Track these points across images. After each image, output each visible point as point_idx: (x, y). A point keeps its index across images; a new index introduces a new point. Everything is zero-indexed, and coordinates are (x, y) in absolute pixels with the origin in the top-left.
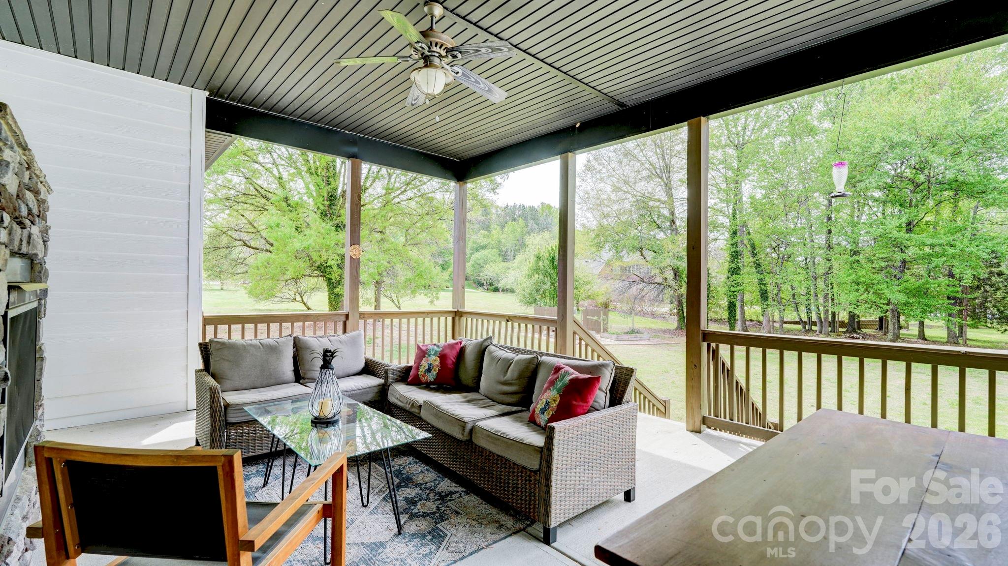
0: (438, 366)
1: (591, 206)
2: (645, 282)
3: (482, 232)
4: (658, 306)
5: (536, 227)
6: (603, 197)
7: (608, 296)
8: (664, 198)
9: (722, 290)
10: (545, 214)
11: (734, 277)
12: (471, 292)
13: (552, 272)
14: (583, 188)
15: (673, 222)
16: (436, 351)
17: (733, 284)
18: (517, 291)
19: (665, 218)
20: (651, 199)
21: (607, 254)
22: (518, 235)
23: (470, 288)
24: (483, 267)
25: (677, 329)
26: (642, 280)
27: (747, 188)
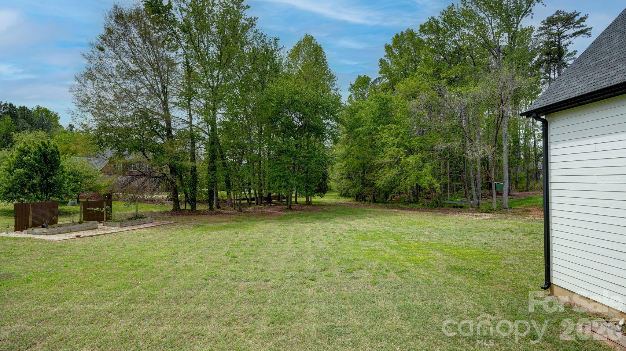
2: (147, 176)
4: (157, 194)
7: (111, 188)
8: (162, 112)
9: (204, 181)
11: (212, 173)
15: (169, 131)
17: (212, 177)
19: (163, 128)
20: (153, 113)
21: (109, 153)
25: (173, 210)
26: (144, 174)
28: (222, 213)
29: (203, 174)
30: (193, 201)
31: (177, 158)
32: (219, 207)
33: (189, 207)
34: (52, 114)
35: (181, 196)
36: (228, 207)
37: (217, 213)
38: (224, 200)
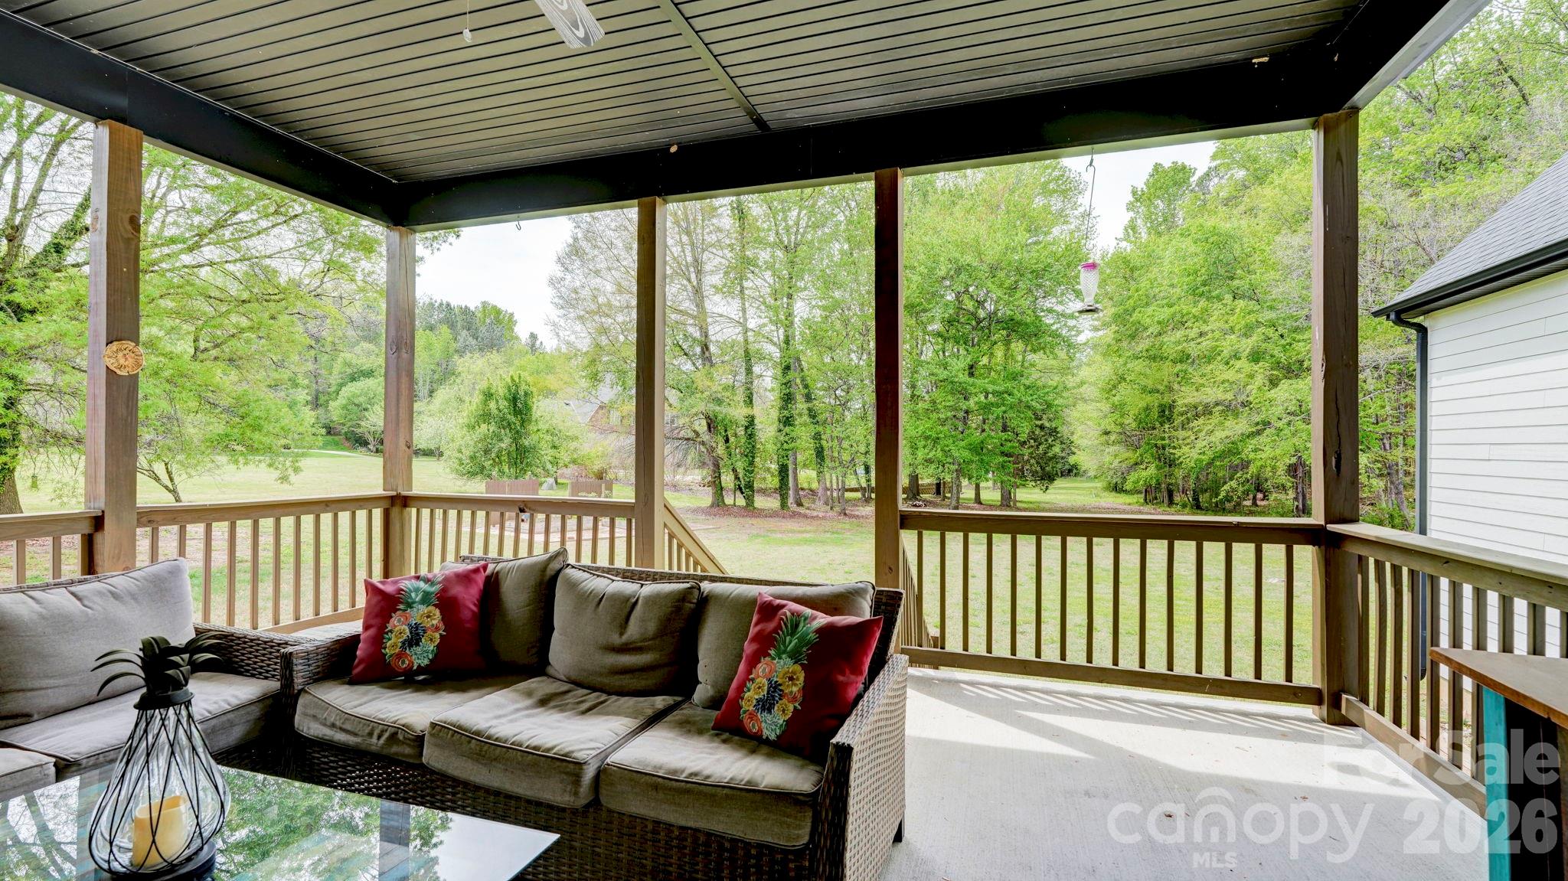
0: (437, 629)
1: (582, 313)
3: (365, 345)
4: (683, 474)
5: (474, 342)
6: (601, 300)
7: (605, 461)
8: (691, 307)
9: (771, 447)
10: (488, 321)
11: (787, 429)
12: (340, 456)
13: (513, 419)
14: (567, 282)
15: (705, 347)
16: (426, 594)
17: (787, 439)
18: (447, 453)
19: (694, 340)
20: (675, 311)
21: (606, 392)
22: (438, 355)
23: (337, 450)
24: (366, 410)
25: (712, 506)
27: (801, 309)
28: (805, 516)
29: (767, 431)
30: (746, 488)
31: (719, 401)
32: (800, 504)
33: (741, 501)
34: (504, 316)
35: (727, 480)
36: (819, 504)
37: (794, 515)
38: (811, 490)
